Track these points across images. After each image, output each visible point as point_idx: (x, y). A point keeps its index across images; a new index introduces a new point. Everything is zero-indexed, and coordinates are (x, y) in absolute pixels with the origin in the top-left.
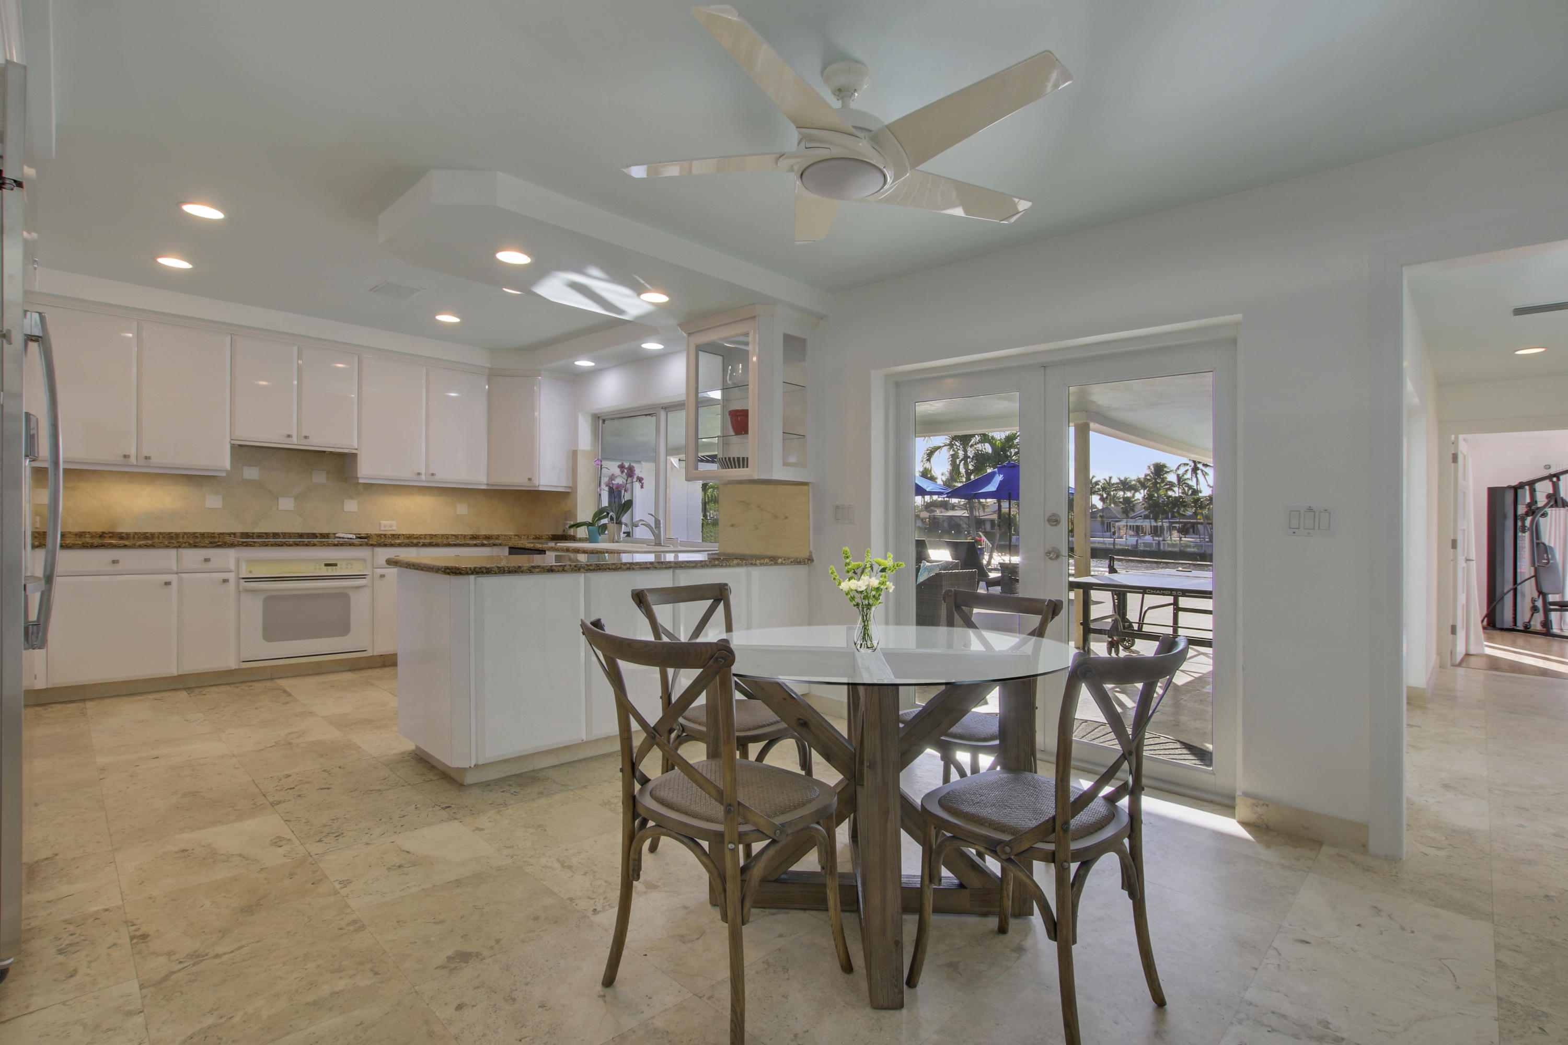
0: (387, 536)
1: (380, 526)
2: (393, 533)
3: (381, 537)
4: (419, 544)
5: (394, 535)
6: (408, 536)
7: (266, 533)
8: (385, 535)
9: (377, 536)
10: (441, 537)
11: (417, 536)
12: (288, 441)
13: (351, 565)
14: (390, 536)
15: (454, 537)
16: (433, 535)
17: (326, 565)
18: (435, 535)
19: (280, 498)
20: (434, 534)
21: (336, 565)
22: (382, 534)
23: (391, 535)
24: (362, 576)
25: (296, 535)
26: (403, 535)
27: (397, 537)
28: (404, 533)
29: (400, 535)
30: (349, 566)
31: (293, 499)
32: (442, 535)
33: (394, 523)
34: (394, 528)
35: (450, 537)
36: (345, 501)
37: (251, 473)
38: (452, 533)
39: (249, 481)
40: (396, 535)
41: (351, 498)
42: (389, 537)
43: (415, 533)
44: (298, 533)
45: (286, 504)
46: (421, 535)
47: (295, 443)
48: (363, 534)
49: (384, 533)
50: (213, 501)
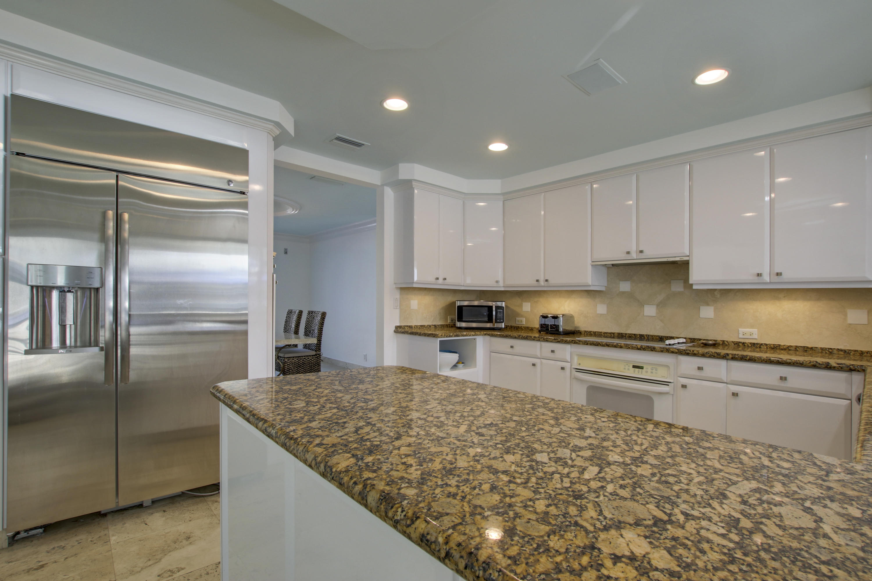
0: (746, 345)
1: (738, 334)
2: (755, 342)
3: (739, 345)
4: (727, 357)
5: (754, 344)
6: (772, 346)
7: (634, 335)
8: (743, 343)
9: (735, 344)
10: (820, 351)
11: (785, 347)
12: (628, 257)
13: (656, 370)
14: (750, 345)
15: (842, 353)
16: (807, 347)
17: (634, 367)
18: (812, 348)
19: (645, 306)
20: (810, 346)
21: (642, 368)
22: (740, 342)
23: (751, 343)
24: (666, 383)
25: (657, 338)
26: (766, 345)
27: (759, 346)
28: (767, 343)
29: (762, 344)
30: (654, 371)
31: (655, 306)
32: (822, 349)
33: (755, 331)
34: (756, 336)
35: (835, 351)
36: (701, 308)
37: (625, 286)
38: (839, 348)
39: (623, 293)
40: (757, 344)
41: (708, 305)
42: (748, 346)
43: (782, 344)
44: (659, 336)
45: (650, 310)
46: (791, 346)
47: (634, 258)
48: (711, 340)
49: (743, 341)
50: (602, 309)
